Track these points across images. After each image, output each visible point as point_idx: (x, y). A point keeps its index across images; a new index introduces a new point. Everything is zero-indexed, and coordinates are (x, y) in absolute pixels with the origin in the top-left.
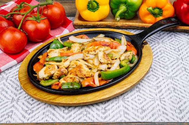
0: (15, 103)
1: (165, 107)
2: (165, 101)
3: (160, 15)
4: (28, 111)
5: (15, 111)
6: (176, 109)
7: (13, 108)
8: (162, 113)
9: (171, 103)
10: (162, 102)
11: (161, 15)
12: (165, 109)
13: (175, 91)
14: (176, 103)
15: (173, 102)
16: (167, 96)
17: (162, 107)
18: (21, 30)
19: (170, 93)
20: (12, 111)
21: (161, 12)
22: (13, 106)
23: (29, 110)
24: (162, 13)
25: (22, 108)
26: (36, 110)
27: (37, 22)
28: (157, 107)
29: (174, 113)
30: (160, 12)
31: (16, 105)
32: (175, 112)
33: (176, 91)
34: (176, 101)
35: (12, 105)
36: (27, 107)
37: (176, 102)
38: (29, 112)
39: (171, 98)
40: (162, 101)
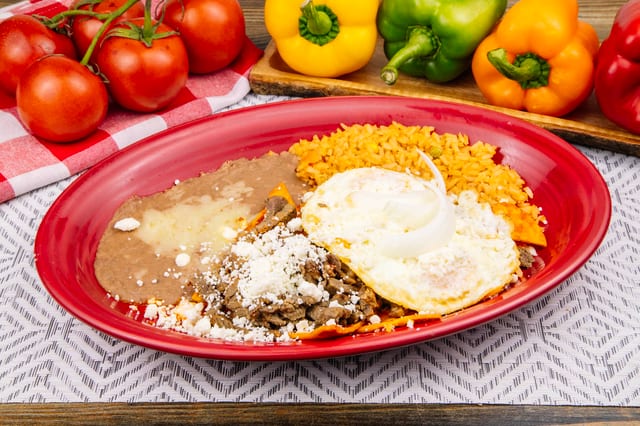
0: (58, 337)
1: (558, 354)
2: (558, 336)
3: (540, 82)
4: (101, 365)
5: (59, 363)
6: (593, 361)
7: (52, 351)
8: (548, 374)
9: (576, 340)
10: (547, 337)
11: (545, 82)
12: (557, 361)
13: (594, 302)
14: (596, 343)
15: (584, 340)
16: (566, 317)
17: (548, 356)
18: (91, 68)
19: (575, 310)
20: (49, 364)
21: (545, 73)
22: (54, 345)
23: (107, 362)
24: (549, 74)
25: (82, 353)
26: (130, 360)
27: (144, 44)
28: (529, 355)
29: (587, 374)
30: (542, 70)
31: (62, 343)
32: (590, 373)
33: (596, 302)
34: (596, 335)
35: (49, 342)
36: (100, 350)
37: (595, 340)
38: (106, 365)
39: (578, 324)
40: (550, 334)
